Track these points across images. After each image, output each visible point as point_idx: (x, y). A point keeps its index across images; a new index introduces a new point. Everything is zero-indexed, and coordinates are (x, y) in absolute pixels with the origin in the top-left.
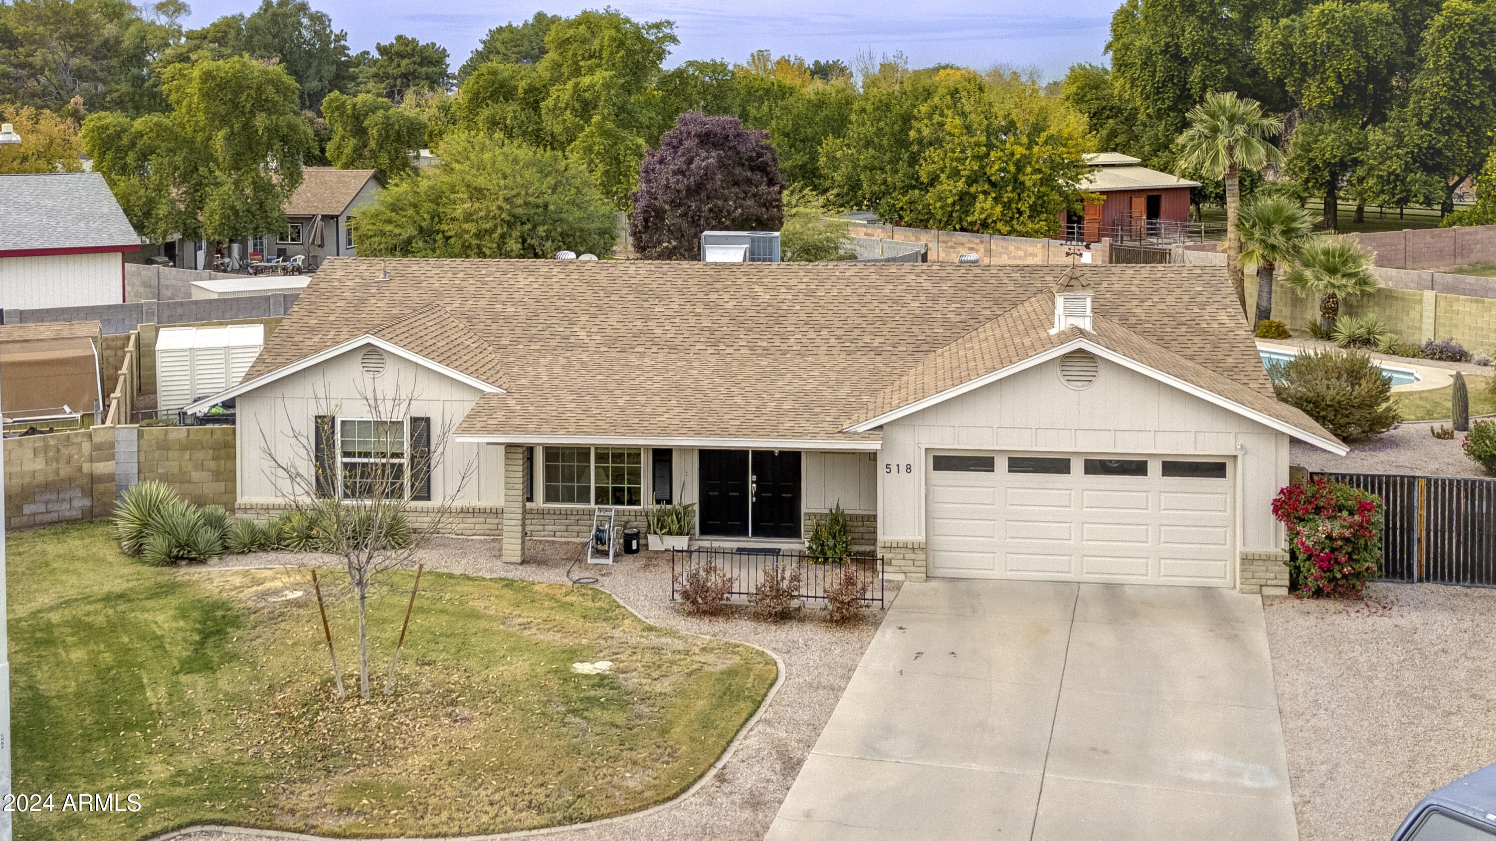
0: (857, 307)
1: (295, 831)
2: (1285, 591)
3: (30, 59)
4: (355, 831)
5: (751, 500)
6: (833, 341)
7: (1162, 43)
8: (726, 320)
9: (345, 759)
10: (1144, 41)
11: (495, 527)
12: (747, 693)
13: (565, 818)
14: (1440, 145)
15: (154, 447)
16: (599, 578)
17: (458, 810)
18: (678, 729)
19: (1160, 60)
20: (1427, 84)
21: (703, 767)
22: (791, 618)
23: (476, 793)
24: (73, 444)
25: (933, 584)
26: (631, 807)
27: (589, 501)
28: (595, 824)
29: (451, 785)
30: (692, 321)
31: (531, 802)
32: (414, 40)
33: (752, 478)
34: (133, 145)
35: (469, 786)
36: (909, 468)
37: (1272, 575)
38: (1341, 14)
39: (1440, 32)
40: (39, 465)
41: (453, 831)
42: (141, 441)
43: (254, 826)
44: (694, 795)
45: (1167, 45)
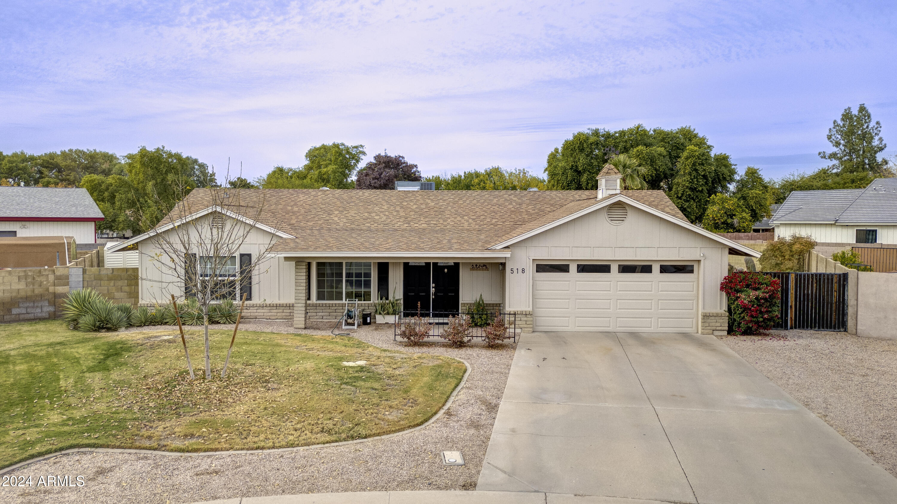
0: (480, 207)
1: (150, 449)
2: (725, 333)
3: (68, 177)
4: (195, 447)
5: (432, 297)
6: (470, 221)
7: (570, 165)
8: (412, 213)
9: (192, 408)
10: (562, 164)
11: (289, 314)
12: (451, 375)
13: (348, 437)
14: (686, 206)
15: (93, 279)
16: (350, 333)
17: (272, 434)
18: (415, 390)
19: (570, 172)
20: (680, 181)
21: (436, 409)
22: (465, 346)
23: (284, 424)
24: (43, 275)
25: (536, 334)
26: (394, 429)
27: (342, 299)
28: (370, 439)
29: (266, 420)
30: (395, 213)
31: (323, 428)
32: (245, 179)
33: (432, 285)
34: (107, 189)
35: (279, 420)
36: (523, 271)
37: (719, 324)
38: (645, 151)
39: (686, 159)
40: (22, 286)
41: (268, 445)
42: (85, 276)
43: (119, 447)
44: (433, 423)
45: (572, 166)
